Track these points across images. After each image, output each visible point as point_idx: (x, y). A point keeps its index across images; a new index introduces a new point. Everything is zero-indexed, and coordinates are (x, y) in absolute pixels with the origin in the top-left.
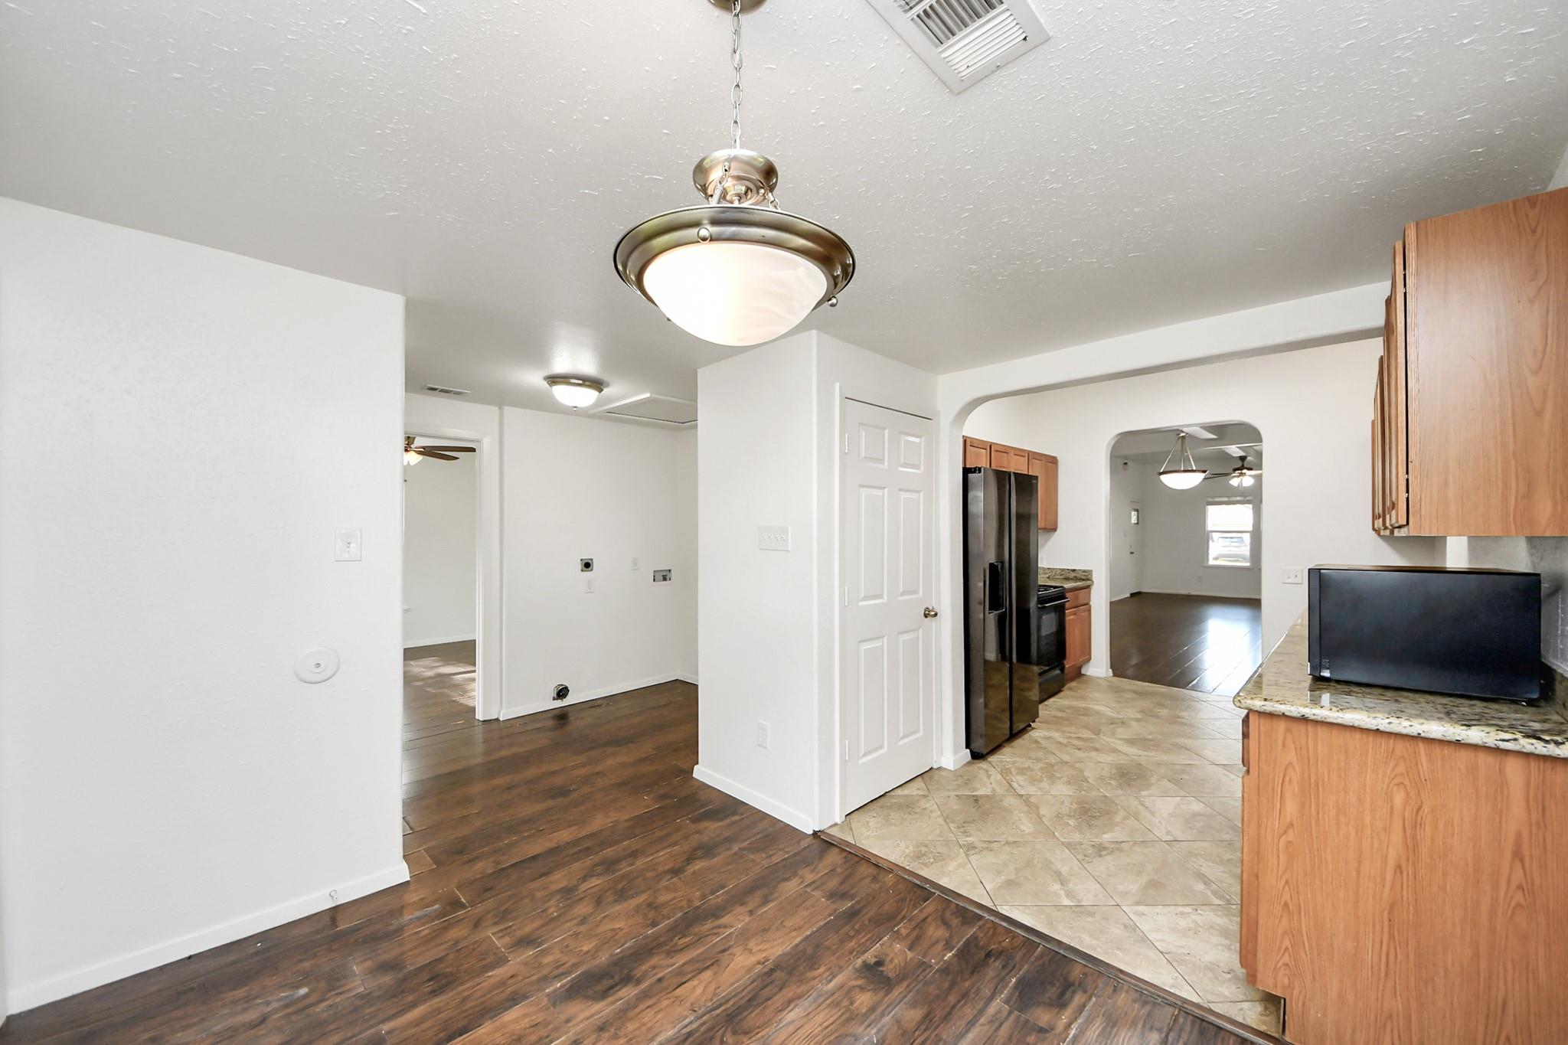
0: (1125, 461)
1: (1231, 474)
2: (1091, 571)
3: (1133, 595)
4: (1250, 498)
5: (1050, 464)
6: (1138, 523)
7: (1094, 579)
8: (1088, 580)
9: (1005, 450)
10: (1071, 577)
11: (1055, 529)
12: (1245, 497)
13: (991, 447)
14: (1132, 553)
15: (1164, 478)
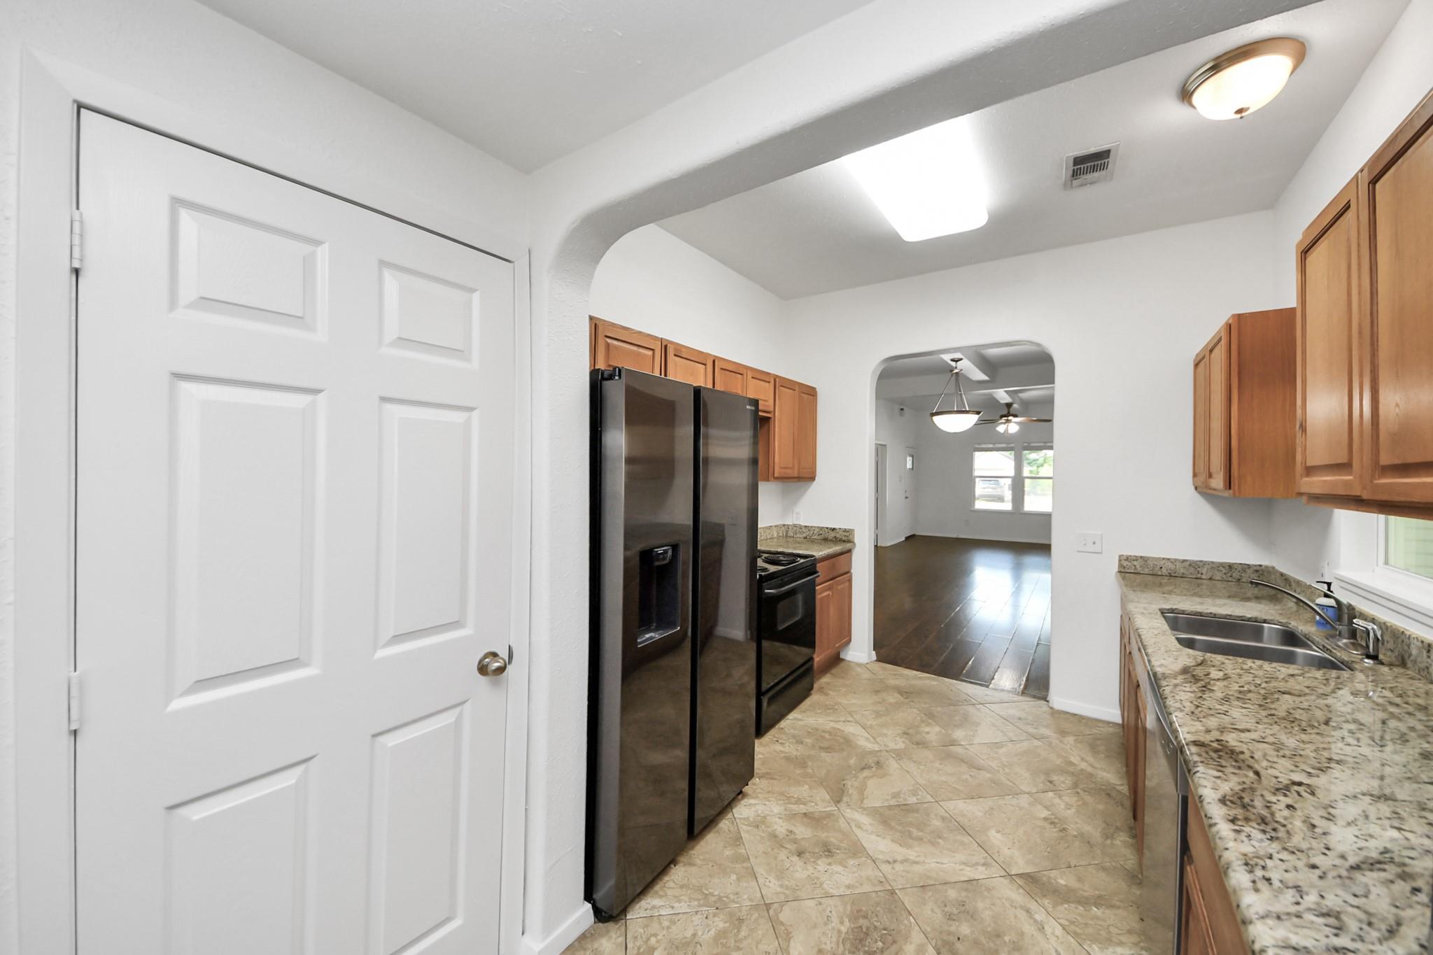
0: (902, 407)
1: (997, 420)
2: (853, 530)
3: (907, 538)
4: (1012, 445)
5: (806, 396)
6: (913, 469)
7: (856, 542)
8: (849, 541)
9: (737, 370)
10: (830, 538)
11: (812, 478)
12: (1008, 443)
13: (714, 362)
14: (906, 498)
15: (936, 419)
